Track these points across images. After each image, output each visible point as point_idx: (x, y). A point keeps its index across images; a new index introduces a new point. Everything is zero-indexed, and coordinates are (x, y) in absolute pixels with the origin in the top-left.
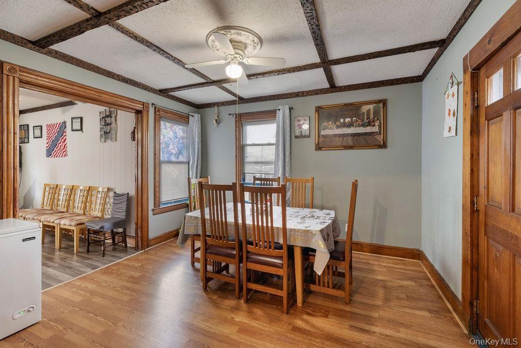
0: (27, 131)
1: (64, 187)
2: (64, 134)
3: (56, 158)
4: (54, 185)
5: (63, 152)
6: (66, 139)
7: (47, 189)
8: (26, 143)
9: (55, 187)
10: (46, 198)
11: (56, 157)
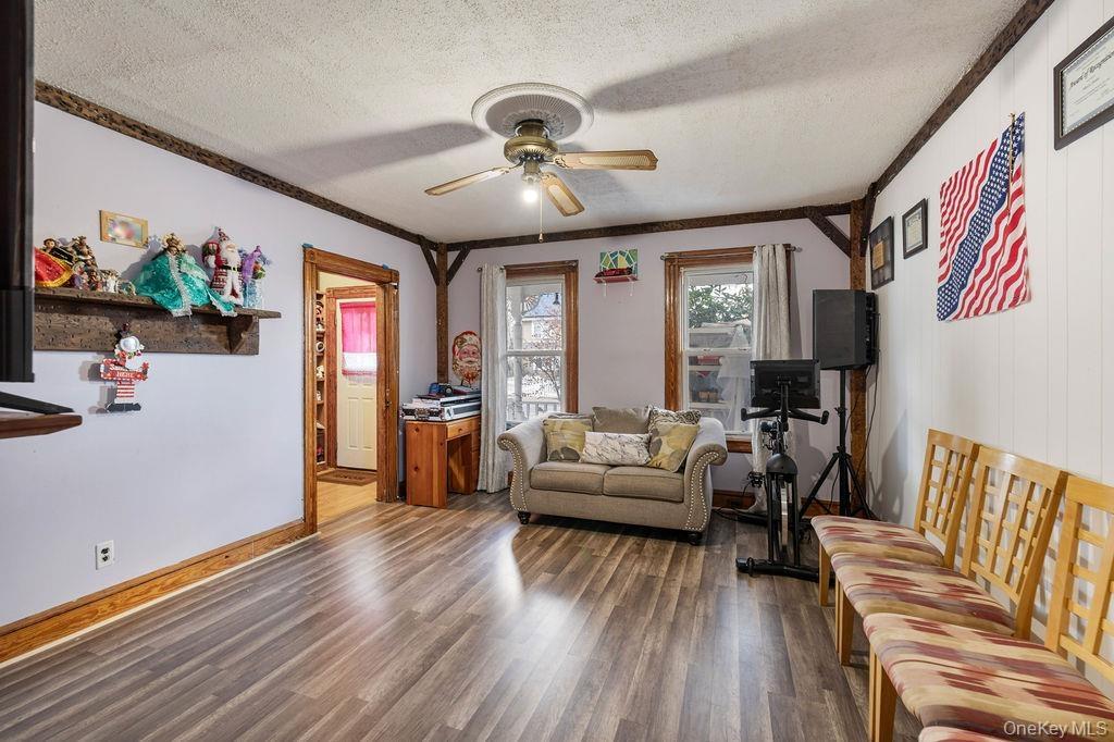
0: (888, 243)
1: (1008, 463)
2: (1013, 188)
3: (973, 320)
4: (964, 441)
5: (1008, 284)
6: (1021, 210)
7: (941, 454)
8: (888, 281)
9: (968, 451)
10: (933, 492)
11: (976, 313)
